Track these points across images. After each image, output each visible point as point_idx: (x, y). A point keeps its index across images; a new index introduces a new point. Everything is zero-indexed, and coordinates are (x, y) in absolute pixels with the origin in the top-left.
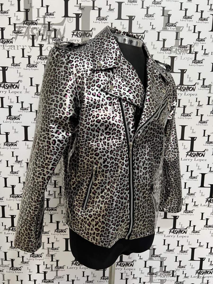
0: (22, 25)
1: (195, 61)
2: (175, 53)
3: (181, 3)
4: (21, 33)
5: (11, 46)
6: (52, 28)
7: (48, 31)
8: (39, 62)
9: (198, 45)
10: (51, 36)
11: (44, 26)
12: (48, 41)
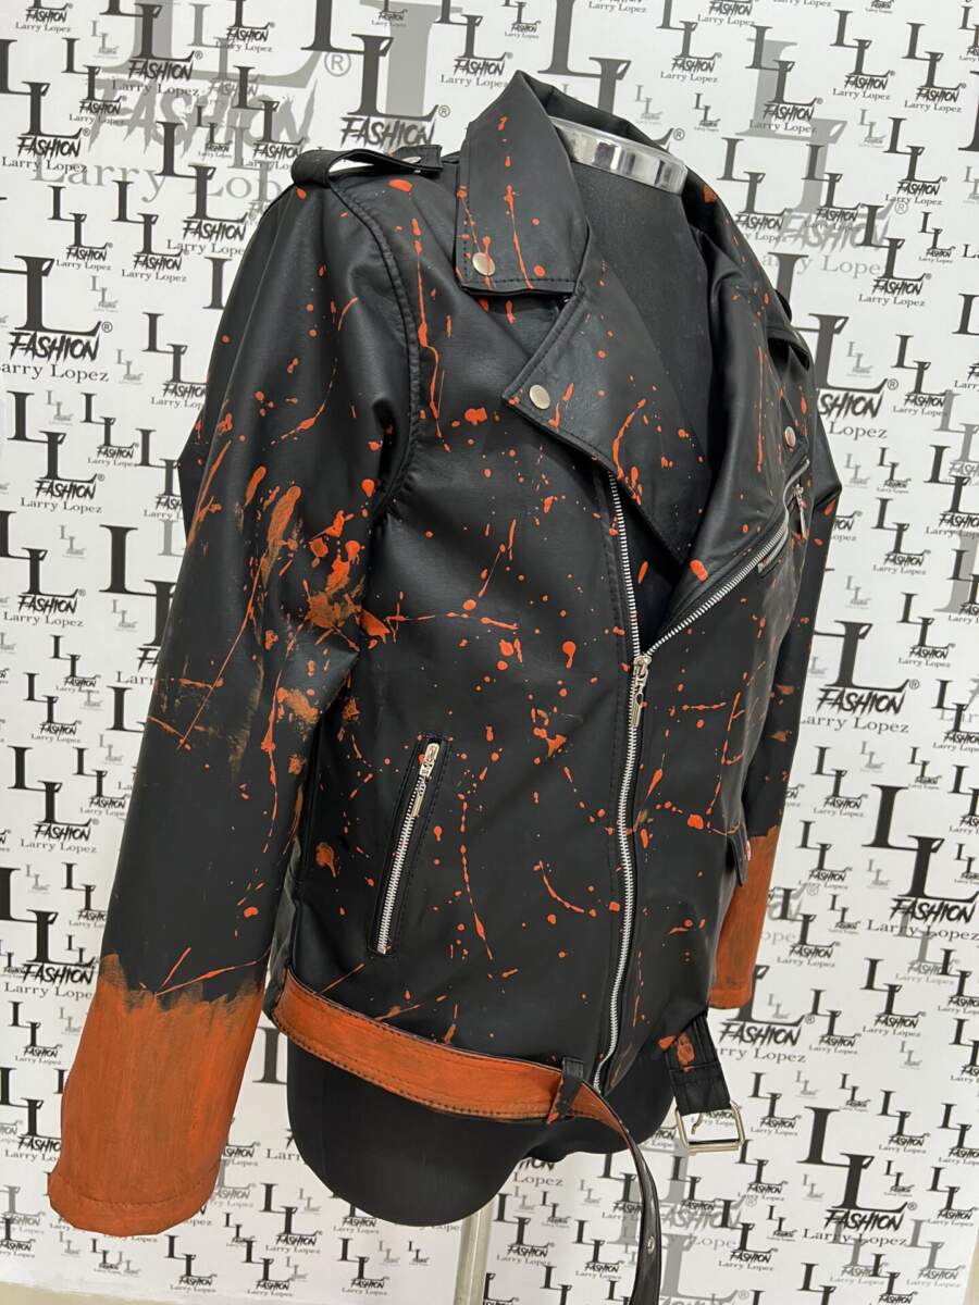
0: (125, 77)
1: (889, 281)
2: (800, 240)
3: (843, 15)
4: (116, 111)
5: (73, 167)
6: (254, 94)
7: (238, 107)
8: (190, 248)
9: (904, 209)
10: (251, 131)
11: (221, 85)
12: (233, 155)
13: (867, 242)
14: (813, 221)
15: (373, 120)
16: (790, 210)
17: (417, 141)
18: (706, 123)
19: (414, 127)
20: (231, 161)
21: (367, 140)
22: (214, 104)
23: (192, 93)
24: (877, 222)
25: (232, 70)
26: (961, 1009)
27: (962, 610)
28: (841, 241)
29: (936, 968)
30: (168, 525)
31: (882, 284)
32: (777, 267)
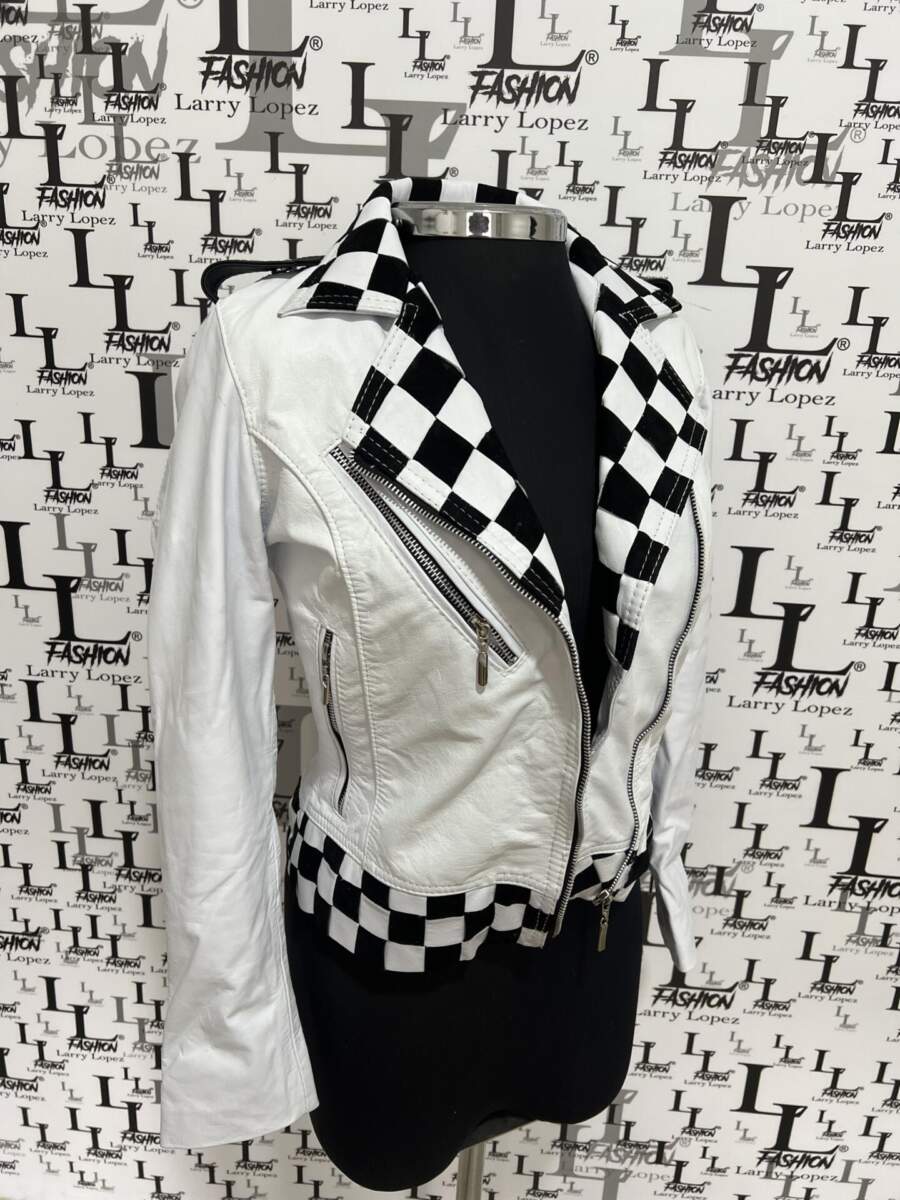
1: (842, 225)
2: (737, 180)
6: (99, 36)
7: (82, 53)
8: (47, 219)
9: (862, 136)
10: (99, 79)
11: (62, 28)
12: (83, 109)
13: (817, 178)
14: (752, 156)
15: (236, 58)
16: (725, 144)
17: (287, 81)
18: (623, 41)
19: (283, 64)
20: (81, 117)
21: (231, 83)
22: (55, 50)
23: (30, 40)
24: (829, 154)
25: (73, 10)
28: (785, 177)
29: (875, 941)
30: (60, 518)
31: (833, 227)
32: (710, 213)
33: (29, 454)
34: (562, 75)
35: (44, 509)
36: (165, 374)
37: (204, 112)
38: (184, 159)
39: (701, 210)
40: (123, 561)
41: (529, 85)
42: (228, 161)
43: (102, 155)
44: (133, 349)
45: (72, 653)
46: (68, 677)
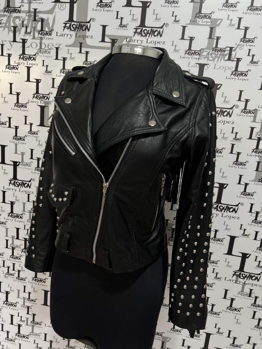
0: (3, 13)
1: (236, 72)
2: (206, 59)
6: (38, 17)
7: (33, 21)
8: (21, 63)
9: (242, 48)
10: (37, 28)
11: (29, 14)
12: (32, 35)
13: (229, 59)
14: (211, 53)
15: (73, 23)
16: (203, 49)
17: (85, 29)
18: (176, 21)
19: (84, 25)
20: (32, 37)
21: (71, 30)
22: (27, 20)
23: (21, 17)
24: (233, 52)
25: (32, 10)
26: (255, 308)
27: (259, 181)
28: (220, 59)
29: (247, 294)
30: (16, 145)
31: (234, 73)
32: (199, 68)
33: (10, 127)
34: (159, 30)
35: (12, 142)
36: (47, 106)
37: (63, 37)
38: (57, 49)
39: (196, 67)
40: (32, 158)
41: (149, 32)
42: (68, 50)
43: (36, 48)
44: (40, 99)
45: (16, 184)
46: (14, 190)
